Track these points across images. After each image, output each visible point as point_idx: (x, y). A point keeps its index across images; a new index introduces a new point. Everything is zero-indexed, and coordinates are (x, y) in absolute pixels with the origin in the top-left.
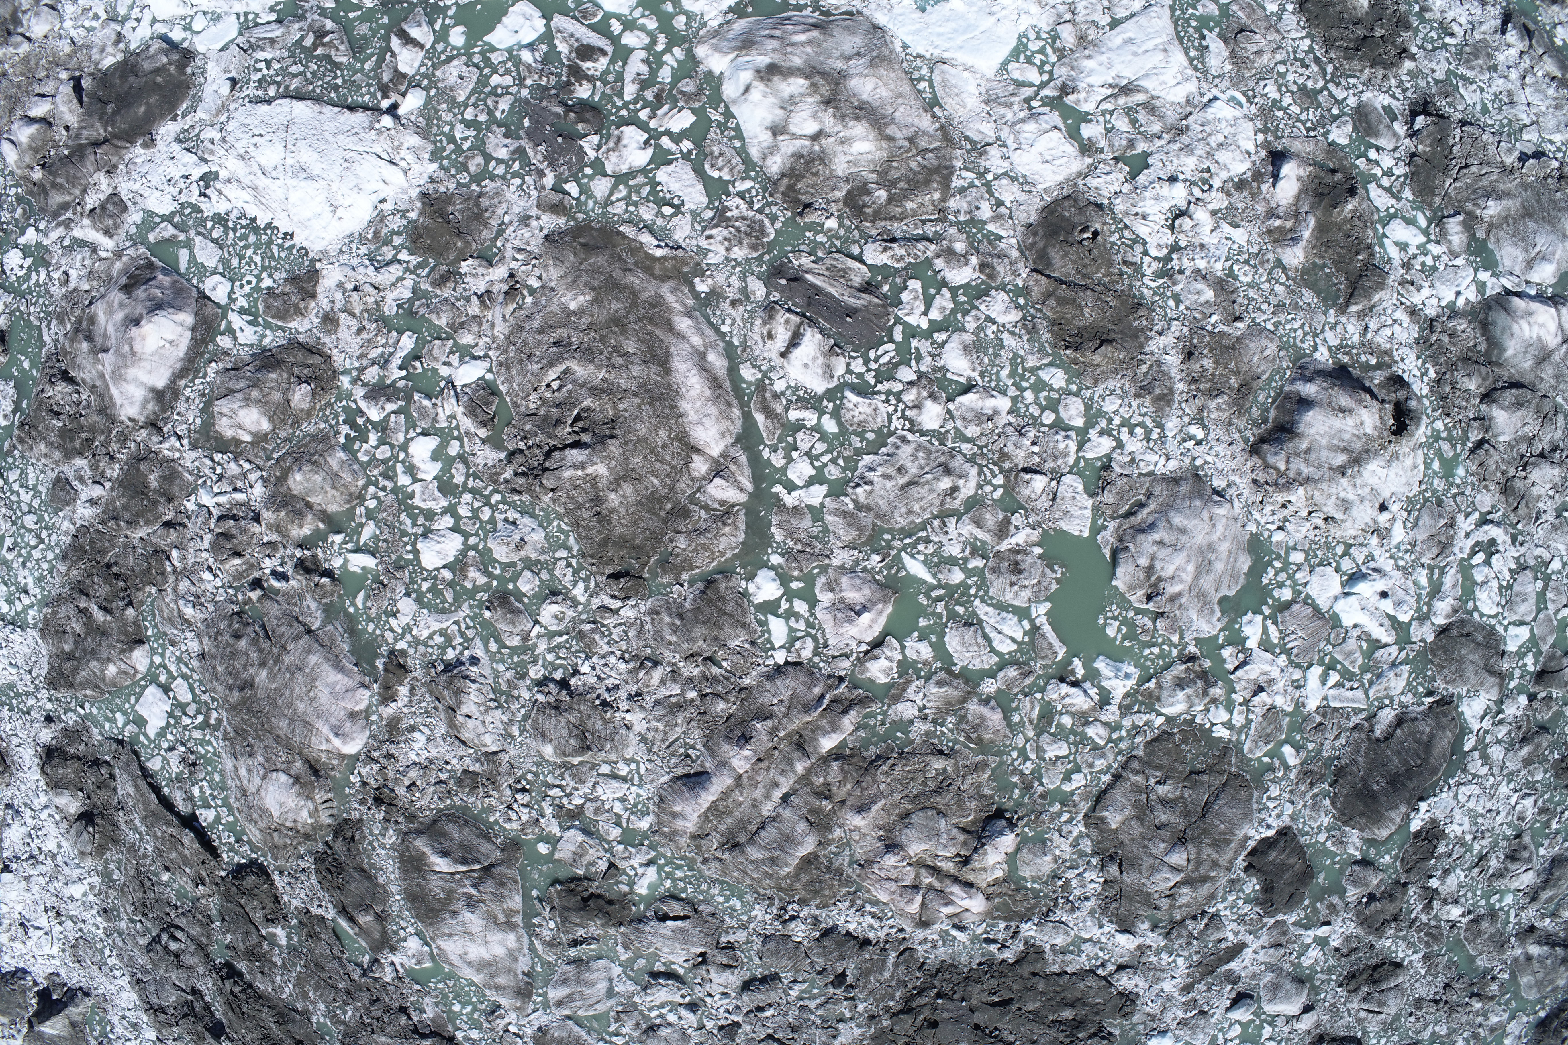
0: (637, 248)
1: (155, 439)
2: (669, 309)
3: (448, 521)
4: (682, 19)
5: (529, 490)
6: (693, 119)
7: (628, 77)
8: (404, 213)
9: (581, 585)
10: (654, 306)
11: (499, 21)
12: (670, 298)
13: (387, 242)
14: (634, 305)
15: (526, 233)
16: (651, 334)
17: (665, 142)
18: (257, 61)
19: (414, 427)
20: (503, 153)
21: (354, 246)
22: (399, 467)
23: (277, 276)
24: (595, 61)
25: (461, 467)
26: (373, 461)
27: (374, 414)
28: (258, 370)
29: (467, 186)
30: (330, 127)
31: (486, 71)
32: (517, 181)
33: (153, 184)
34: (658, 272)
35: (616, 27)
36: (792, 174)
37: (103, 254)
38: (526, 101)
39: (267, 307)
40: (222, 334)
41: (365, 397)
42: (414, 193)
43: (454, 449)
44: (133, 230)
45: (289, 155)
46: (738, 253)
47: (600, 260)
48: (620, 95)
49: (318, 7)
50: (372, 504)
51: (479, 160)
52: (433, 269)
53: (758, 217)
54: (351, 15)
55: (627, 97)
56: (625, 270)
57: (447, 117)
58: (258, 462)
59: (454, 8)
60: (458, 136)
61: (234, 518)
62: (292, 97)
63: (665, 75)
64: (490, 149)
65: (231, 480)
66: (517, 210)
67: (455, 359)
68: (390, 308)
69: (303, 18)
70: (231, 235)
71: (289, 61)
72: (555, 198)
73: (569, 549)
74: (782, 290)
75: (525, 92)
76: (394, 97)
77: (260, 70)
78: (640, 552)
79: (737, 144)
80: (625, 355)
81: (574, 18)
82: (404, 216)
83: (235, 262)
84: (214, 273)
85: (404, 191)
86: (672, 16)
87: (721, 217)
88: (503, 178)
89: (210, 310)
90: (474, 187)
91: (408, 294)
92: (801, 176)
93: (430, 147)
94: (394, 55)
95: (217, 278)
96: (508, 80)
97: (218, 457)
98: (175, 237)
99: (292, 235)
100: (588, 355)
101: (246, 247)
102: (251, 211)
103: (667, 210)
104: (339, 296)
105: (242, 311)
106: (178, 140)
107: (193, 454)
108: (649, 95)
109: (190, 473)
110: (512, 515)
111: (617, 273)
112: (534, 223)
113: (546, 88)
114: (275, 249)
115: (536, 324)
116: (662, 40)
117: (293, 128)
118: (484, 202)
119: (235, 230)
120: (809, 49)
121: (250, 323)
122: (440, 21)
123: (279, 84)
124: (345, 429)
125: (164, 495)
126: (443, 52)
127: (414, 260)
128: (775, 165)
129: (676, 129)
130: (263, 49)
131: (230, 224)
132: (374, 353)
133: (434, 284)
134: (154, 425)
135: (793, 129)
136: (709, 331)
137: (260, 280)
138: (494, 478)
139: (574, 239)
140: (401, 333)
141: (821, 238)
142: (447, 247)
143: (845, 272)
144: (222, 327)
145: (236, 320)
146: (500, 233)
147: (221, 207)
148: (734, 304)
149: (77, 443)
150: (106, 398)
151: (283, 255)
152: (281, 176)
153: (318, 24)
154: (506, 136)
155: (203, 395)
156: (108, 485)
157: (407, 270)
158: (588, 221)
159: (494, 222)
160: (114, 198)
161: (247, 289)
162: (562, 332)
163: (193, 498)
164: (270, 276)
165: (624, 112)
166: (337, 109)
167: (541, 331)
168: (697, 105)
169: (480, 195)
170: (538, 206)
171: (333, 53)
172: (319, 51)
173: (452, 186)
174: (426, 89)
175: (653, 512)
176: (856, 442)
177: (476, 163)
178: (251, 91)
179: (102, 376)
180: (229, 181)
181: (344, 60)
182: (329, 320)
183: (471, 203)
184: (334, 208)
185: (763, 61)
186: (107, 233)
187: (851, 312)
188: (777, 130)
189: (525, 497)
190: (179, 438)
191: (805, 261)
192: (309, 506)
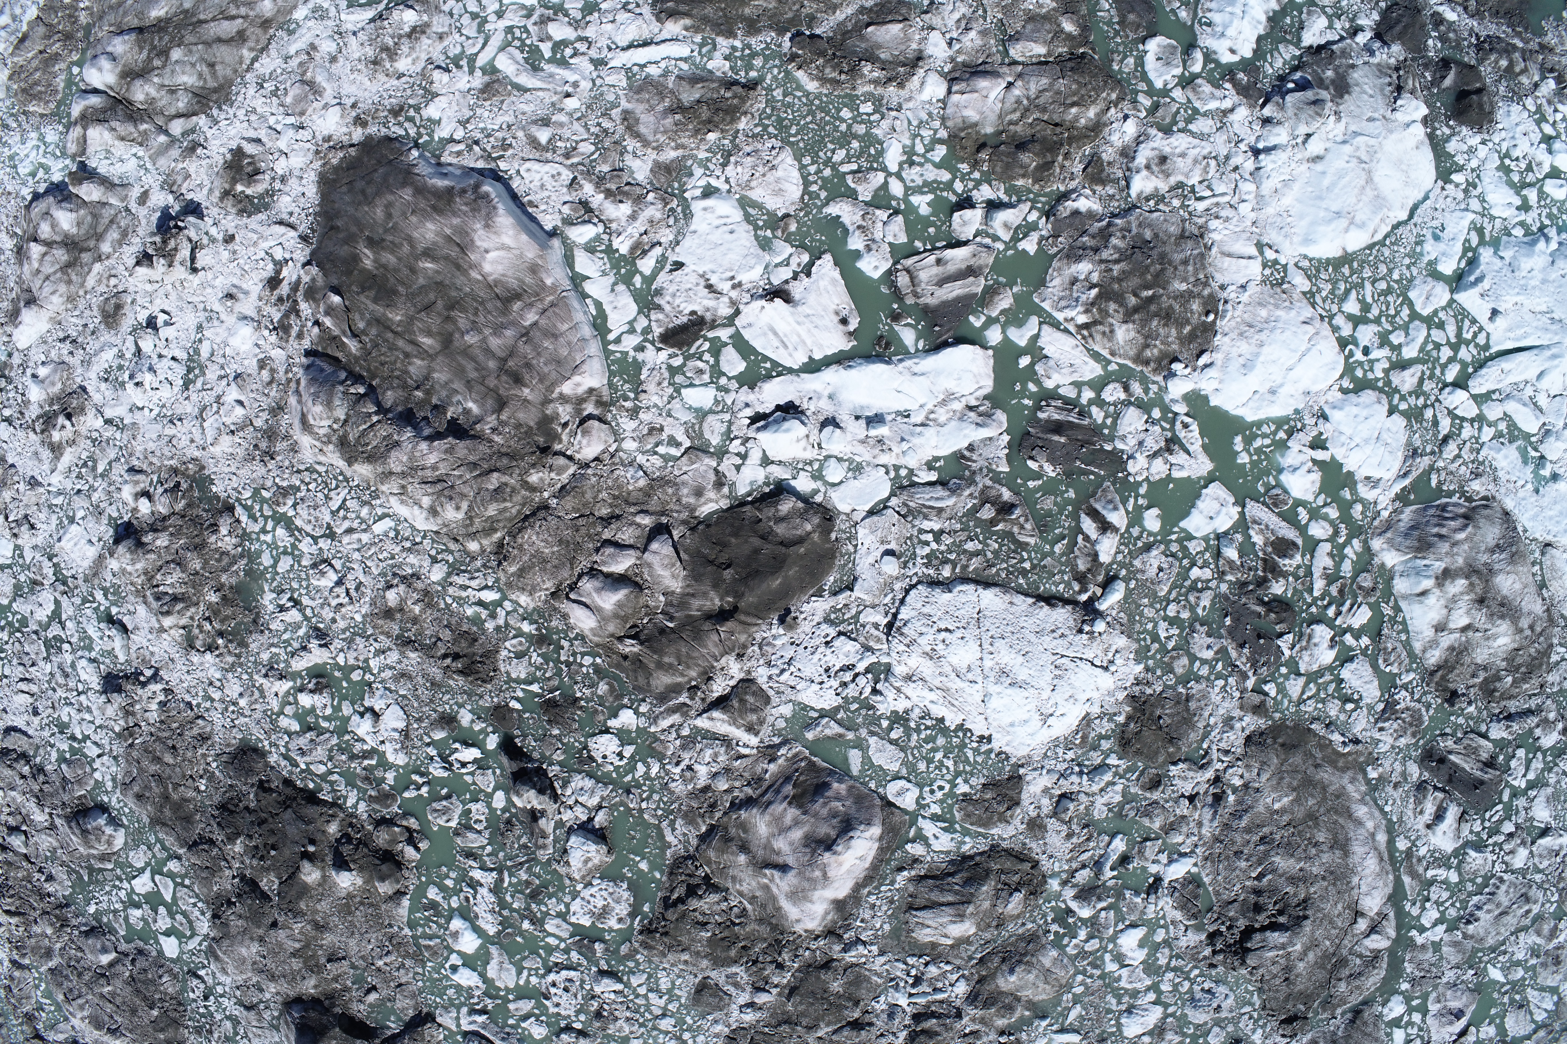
0: (1325, 745)
1: (837, 948)
2: (1349, 798)
3: (1151, 996)
4: (1359, 507)
5: (1224, 963)
6: (1369, 614)
7: (1317, 572)
8: (1111, 717)
9: (1260, 1031)
10: (1338, 797)
11: (1193, 506)
12: (1350, 788)
13: (1095, 748)
14: (1324, 799)
15: (1231, 736)
16: (1335, 822)
17: (1348, 639)
18: (921, 531)
19: (1123, 920)
20: (1209, 654)
21: (1060, 751)
22: (1107, 957)
23: (974, 781)
24: (1291, 557)
25: (1166, 951)
26: (1082, 954)
27: (1085, 913)
28: (968, 882)
29: (1173, 688)
30: (1029, 624)
31: (1185, 562)
32: (1221, 683)
33: (807, 672)
34: (1340, 764)
35: (1303, 515)
36: (1445, 666)
37: (745, 751)
38: (1226, 598)
39: (968, 815)
40: (913, 841)
41: (1076, 897)
42: (1121, 696)
43: (1160, 936)
44: (781, 724)
45: (987, 657)
46: (1403, 742)
47: (1296, 759)
48: (1310, 590)
49: (990, 470)
50: (1079, 990)
51: (1185, 661)
52: (1142, 773)
53: (1418, 706)
54: (1031, 484)
55: (1316, 594)
56: (1317, 766)
57: (1149, 612)
58: (958, 962)
59: (1145, 486)
60: (1163, 635)
61: (934, 1015)
62: (976, 582)
63: (1347, 568)
64: (1195, 650)
65: (931, 982)
66: (1221, 711)
67: (1163, 858)
68: (1100, 812)
69: (971, 482)
70: (915, 736)
71: (963, 536)
72: (1257, 699)
73: (1252, 1004)
74: (1431, 770)
75: (1224, 587)
76: (1094, 589)
77: (927, 543)
78: (1307, 998)
79: (1403, 637)
80: (1316, 845)
81: (1264, 503)
82: (1110, 720)
83: (922, 766)
84: (897, 777)
85: (1110, 693)
86: (1350, 504)
87: (1389, 710)
88: (1208, 679)
89: (897, 818)
90: (1181, 689)
91: (1118, 798)
92: (1452, 669)
93: (1135, 646)
94: (1087, 538)
95: (902, 783)
96: (1207, 573)
97: (911, 961)
98: (841, 736)
99: (989, 739)
100: (1289, 849)
101: (935, 750)
102: (937, 711)
103: (1350, 706)
104: (1045, 802)
105: (935, 818)
106: (827, 620)
107: (882, 959)
108: (1334, 590)
109: (879, 975)
110: (1206, 986)
111: (1311, 770)
112: (1238, 725)
113: (1245, 584)
114: (970, 754)
115: (1243, 824)
116: (1344, 532)
117: (986, 623)
118: (1193, 705)
119: (918, 731)
120: (1466, 547)
121: (944, 829)
122: (1132, 501)
123: (954, 564)
124: (1054, 927)
125: (849, 999)
126: (1139, 538)
127: (1123, 764)
128: (1434, 657)
129: (1356, 626)
130: (926, 517)
131: (913, 725)
132: (1085, 857)
133: (1143, 788)
134: (831, 933)
135: (1452, 626)
136: (1377, 813)
137: (954, 785)
138: (1194, 958)
139: (1275, 739)
140: (1113, 836)
141: (1460, 720)
142: (1157, 753)
143: (1475, 751)
144: (912, 833)
145: (929, 828)
146: (1206, 735)
147: (901, 706)
148: (1396, 786)
149: (733, 953)
150: (770, 909)
151: (979, 759)
152: (980, 679)
153: (993, 493)
154: (1209, 635)
155: (892, 902)
156: (774, 991)
157: (1116, 774)
158: (1283, 720)
159: (1201, 725)
160: (747, 682)
161: (939, 795)
162: (1266, 830)
163: (882, 999)
164: (966, 781)
165: (1314, 609)
166: (1030, 600)
167: (1248, 830)
168: (1372, 600)
169: (1188, 698)
170: (1241, 708)
171: (1016, 530)
172: (1000, 527)
173: (1159, 689)
174: (1127, 580)
175: (1322, 967)
176: (1470, 887)
177: (1181, 665)
178: (918, 569)
179: (767, 888)
180: (909, 678)
181: (1032, 541)
182: (1035, 826)
183: (1181, 708)
184: (1045, 718)
185: (1439, 566)
186: (751, 729)
187: (1478, 784)
188: (1440, 628)
189: (1221, 969)
190: (864, 943)
191: (1450, 743)
192: (1018, 999)
